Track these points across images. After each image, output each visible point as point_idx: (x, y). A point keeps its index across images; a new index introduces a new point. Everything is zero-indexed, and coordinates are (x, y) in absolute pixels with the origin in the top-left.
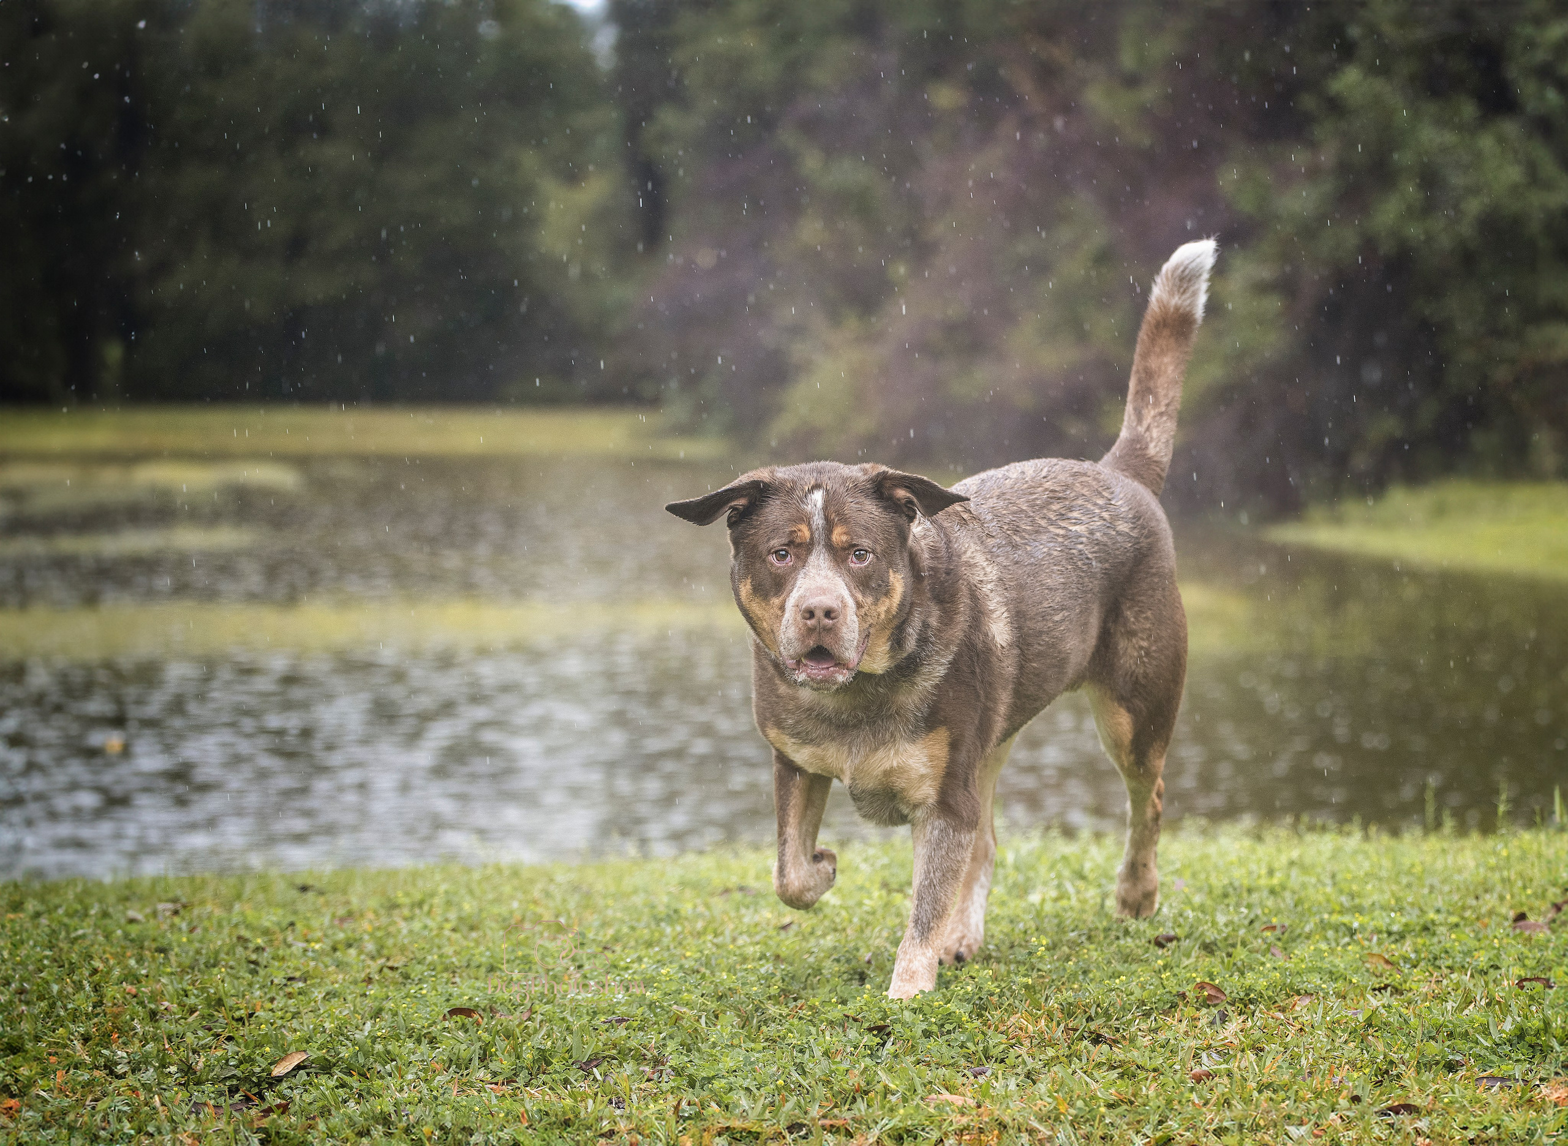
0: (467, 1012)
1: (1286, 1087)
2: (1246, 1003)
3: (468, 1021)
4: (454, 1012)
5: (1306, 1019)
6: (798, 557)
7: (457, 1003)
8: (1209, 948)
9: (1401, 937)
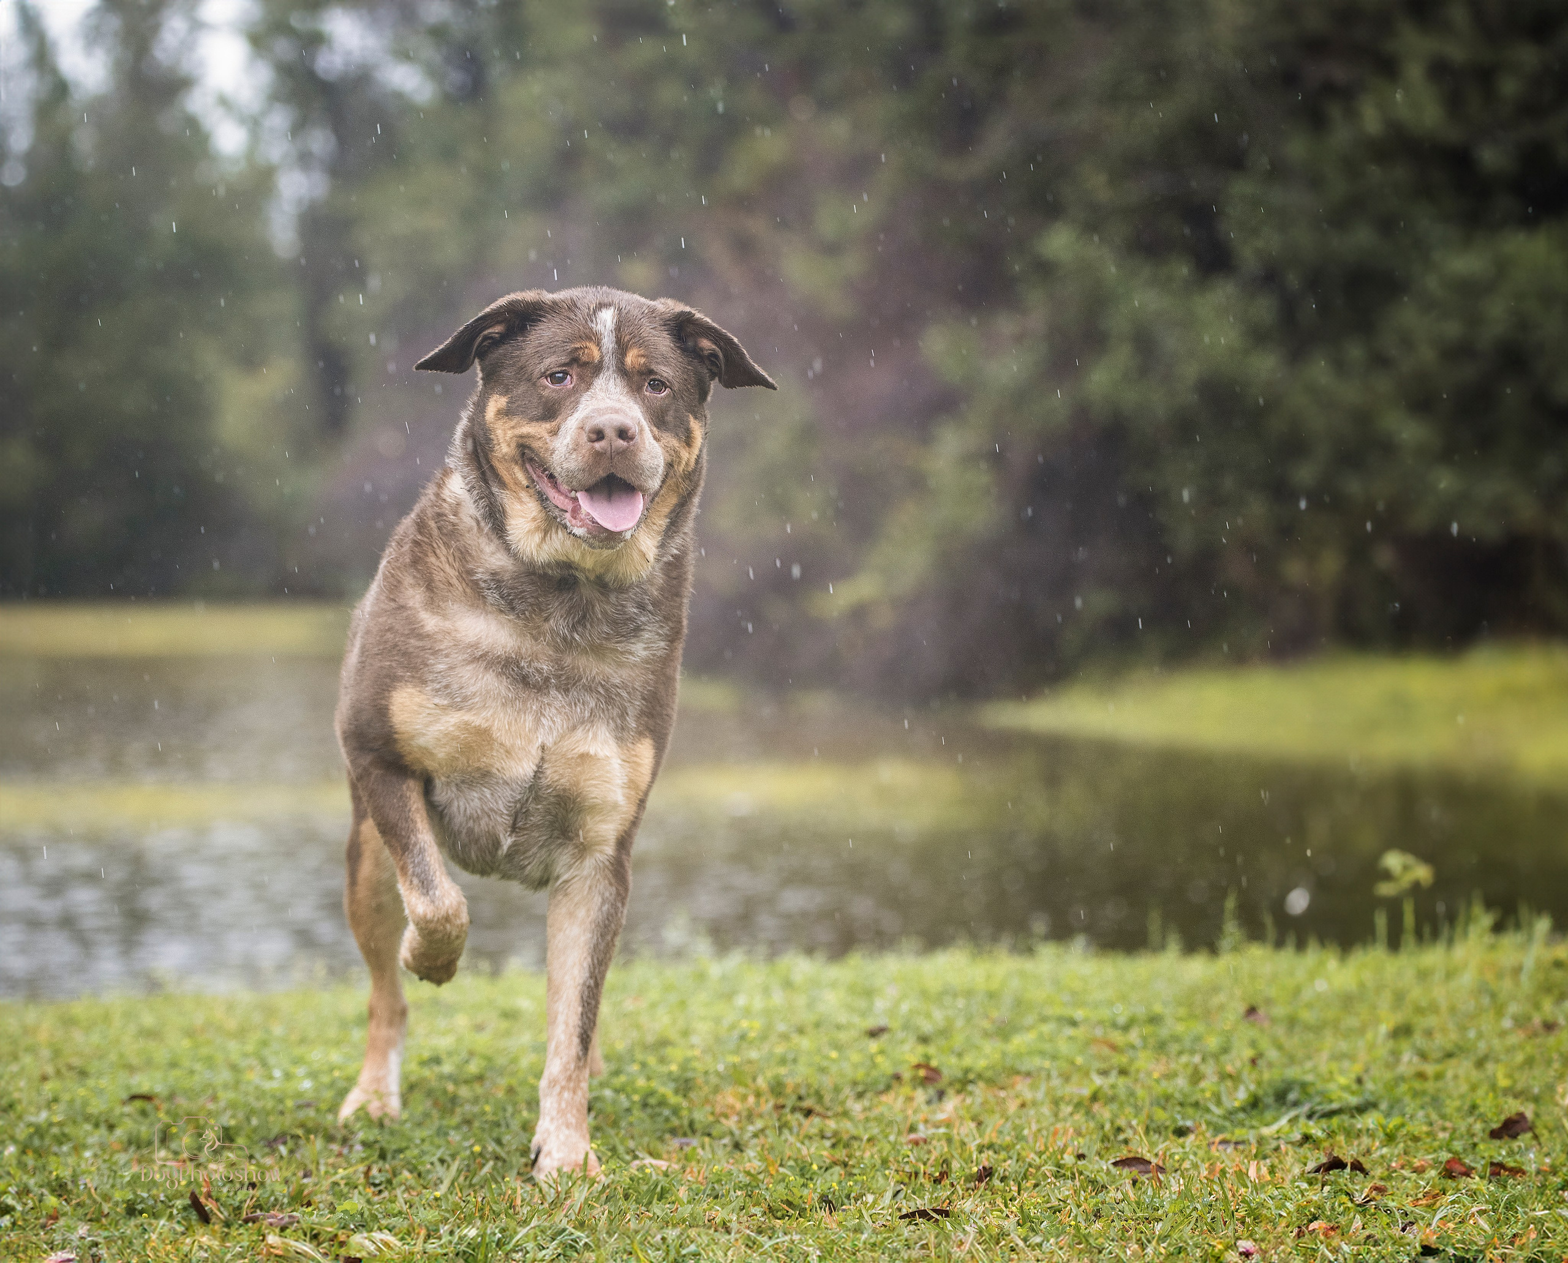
0: (147, 1098)
1: (1007, 1148)
2: (963, 1083)
3: (148, 1106)
4: (134, 1098)
5: (1028, 1095)
6: (581, 378)
7: (136, 1091)
8: (924, 1040)
9: (1126, 1028)
